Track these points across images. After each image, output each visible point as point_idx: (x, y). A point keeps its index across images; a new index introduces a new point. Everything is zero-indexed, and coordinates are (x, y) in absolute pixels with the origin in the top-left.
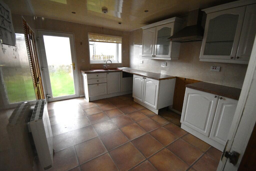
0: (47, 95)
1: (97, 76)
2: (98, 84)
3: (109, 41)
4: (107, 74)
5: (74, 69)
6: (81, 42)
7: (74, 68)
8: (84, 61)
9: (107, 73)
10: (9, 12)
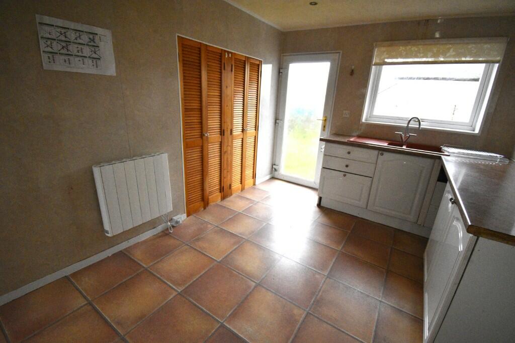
0: (275, 165)
1: (349, 153)
2: (345, 174)
3: (442, 59)
4: (380, 156)
5: (324, 130)
6: (353, 71)
7: (324, 127)
8: (348, 116)
9: (380, 152)
10: (97, 34)
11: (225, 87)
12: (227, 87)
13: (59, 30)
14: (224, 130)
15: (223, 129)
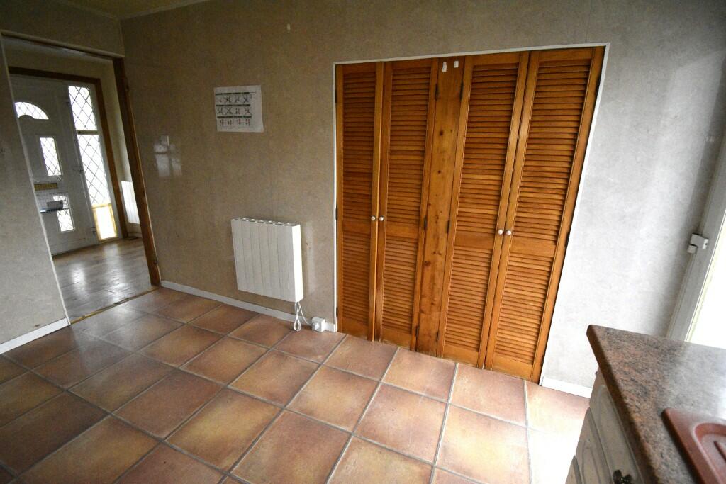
10: (248, 93)
11: (437, 133)
12: (441, 133)
13: (225, 96)
14: (426, 218)
15: (423, 215)
